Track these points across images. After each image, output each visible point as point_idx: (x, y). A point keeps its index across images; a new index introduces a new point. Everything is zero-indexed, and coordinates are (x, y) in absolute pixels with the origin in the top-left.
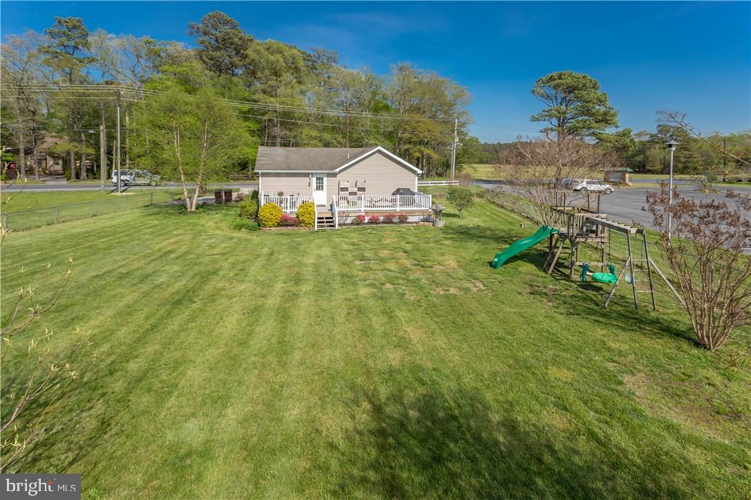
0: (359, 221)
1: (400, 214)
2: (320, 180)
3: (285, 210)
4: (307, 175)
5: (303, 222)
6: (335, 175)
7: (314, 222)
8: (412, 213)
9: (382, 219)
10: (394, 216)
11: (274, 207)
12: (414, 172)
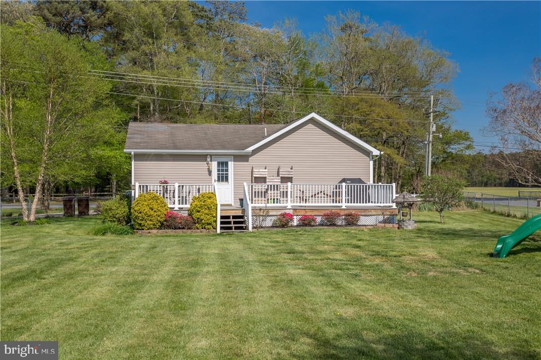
0: (283, 222)
1: (347, 212)
2: (223, 165)
3: (172, 206)
4: (202, 158)
5: (199, 221)
6: (245, 158)
7: (216, 221)
8: (366, 212)
9: (319, 219)
10: (339, 215)
11: (155, 198)
12: (367, 153)
